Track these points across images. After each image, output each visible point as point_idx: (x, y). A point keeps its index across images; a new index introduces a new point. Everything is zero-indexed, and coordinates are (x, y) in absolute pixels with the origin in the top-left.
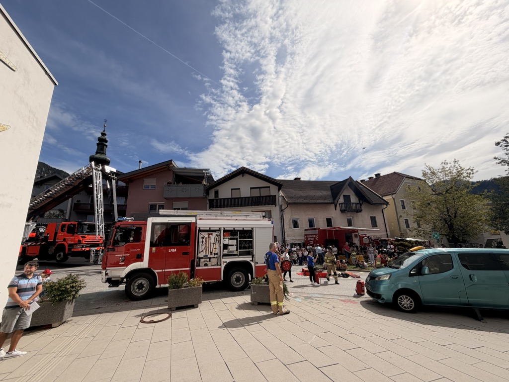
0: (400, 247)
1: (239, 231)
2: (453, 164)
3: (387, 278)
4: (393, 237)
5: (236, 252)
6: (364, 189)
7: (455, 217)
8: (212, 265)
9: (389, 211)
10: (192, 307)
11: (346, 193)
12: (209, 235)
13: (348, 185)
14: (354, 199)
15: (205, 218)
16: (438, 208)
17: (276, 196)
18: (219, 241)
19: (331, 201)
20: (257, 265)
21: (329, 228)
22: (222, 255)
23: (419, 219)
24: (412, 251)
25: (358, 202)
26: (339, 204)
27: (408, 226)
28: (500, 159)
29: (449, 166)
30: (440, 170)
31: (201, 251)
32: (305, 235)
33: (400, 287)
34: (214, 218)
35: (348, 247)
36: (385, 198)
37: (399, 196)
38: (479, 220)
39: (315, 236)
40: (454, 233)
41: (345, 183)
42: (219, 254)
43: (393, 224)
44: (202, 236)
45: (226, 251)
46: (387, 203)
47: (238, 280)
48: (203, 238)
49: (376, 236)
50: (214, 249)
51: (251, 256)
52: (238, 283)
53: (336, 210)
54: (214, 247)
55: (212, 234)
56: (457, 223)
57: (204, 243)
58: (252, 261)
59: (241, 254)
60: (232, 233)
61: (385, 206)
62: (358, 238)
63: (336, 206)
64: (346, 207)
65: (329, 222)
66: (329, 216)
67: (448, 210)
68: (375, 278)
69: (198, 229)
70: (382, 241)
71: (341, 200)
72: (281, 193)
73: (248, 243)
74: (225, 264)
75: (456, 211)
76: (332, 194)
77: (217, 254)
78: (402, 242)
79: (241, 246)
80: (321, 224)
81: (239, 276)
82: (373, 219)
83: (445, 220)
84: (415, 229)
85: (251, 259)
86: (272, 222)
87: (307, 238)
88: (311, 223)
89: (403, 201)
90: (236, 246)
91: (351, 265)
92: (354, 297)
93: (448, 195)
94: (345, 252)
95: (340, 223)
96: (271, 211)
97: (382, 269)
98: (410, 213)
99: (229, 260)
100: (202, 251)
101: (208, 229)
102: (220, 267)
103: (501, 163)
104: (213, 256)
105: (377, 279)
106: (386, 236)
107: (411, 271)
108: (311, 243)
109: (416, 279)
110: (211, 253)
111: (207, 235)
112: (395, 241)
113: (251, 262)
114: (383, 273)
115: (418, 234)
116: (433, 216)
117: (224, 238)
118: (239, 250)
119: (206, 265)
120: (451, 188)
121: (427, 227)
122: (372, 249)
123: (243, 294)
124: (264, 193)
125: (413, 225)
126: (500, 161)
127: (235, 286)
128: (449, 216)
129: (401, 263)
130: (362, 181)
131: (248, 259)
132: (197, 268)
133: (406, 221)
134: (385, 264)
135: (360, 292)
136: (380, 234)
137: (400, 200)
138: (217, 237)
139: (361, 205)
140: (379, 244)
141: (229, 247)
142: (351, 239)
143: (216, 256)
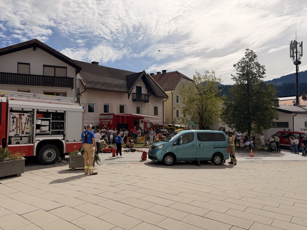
0: (170, 130)
1: (52, 113)
2: (211, 74)
3: (161, 147)
4: (166, 124)
5: (48, 132)
6: (152, 83)
7: (205, 111)
8: (24, 144)
9: (168, 103)
10: (15, 176)
11: (139, 84)
12: (20, 115)
13: (142, 78)
14: (144, 91)
15: (17, 98)
16: (197, 105)
17: (74, 78)
18: (32, 122)
19: (126, 90)
20: (67, 143)
21: (121, 114)
22: (35, 134)
23: (185, 111)
24: (176, 132)
25: (147, 94)
26: (132, 94)
27: (178, 116)
28: (233, 76)
29: (209, 75)
30: (204, 77)
31: (11, 130)
32: (100, 119)
33: (167, 152)
34: (27, 99)
35: (136, 130)
36: (167, 92)
37: (176, 92)
38: (216, 114)
39: (109, 121)
40: (202, 122)
41: (139, 76)
42: (31, 134)
43: (168, 114)
44: (12, 116)
45: (38, 131)
46: (167, 97)
47: (49, 155)
48: (13, 118)
49: (156, 122)
50: (25, 129)
51: (63, 135)
52: (50, 158)
53: (129, 98)
54: (26, 127)
55: (24, 115)
56: (206, 115)
57: (15, 123)
58: (64, 139)
59: (54, 133)
60: (45, 115)
61: (166, 99)
62: (143, 124)
63: (129, 95)
64: (137, 97)
65: (122, 108)
66: (122, 104)
67: (202, 106)
68: (155, 148)
69: (9, 109)
70: (159, 126)
71: (134, 91)
72: (79, 76)
73: (60, 125)
74: (38, 142)
75: (206, 108)
76: (127, 83)
77: (29, 133)
78: (172, 127)
79: (53, 126)
80: (115, 110)
81: (51, 153)
82: (156, 109)
83: (199, 113)
84: (182, 118)
85: (62, 138)
86: (83, 107)
87: (102, 122)
88: (106, 108)
89: (178, 96)
90: (48, 127)
91: (136, 144)
92: (140, 161)
93: (204, 95)
94: (134, 134)
95: (131, 110)
96: (66, 93)
97: (159, 143)
98: (181, 106)
99: (42, 138)
100: (13, 130)
101: (21, 109)
102: (33, 145)
103: (233, 78)
104: (25, 135)
105: (156, 148)
106: (163, 122)
107: (174, 142)
108: (105, 126)
109: (175, 147)
110: (23, 132)
111: (19, 115)
112: (168, 126)
113: (63, 141)
114: (159, 145)
115: (183, 122)
116: (193, 110)
117: (37, 119)
118: (51, 130)
119: (18, 143)
120: (207, 91)
121: (189, 117)
122: (153, 132)
123: (55, 166)
124: (60, 73)
125: (181, 115)
126: (233, 77)
127: (47, 161)
128: (202, 110)
129: (170, 139)
130: (152, 74)
131: (60, 138)
132: (9, 146)
133: (177, 111)
134: (161, 139)
135: (144, 158)
136: (159, 121)
137: (177, 95)
138: (28, 118)
139: (149, 96)
140: (157, 128)
141: (42, 127)
142: (138, 124)
143: (27, 135)
